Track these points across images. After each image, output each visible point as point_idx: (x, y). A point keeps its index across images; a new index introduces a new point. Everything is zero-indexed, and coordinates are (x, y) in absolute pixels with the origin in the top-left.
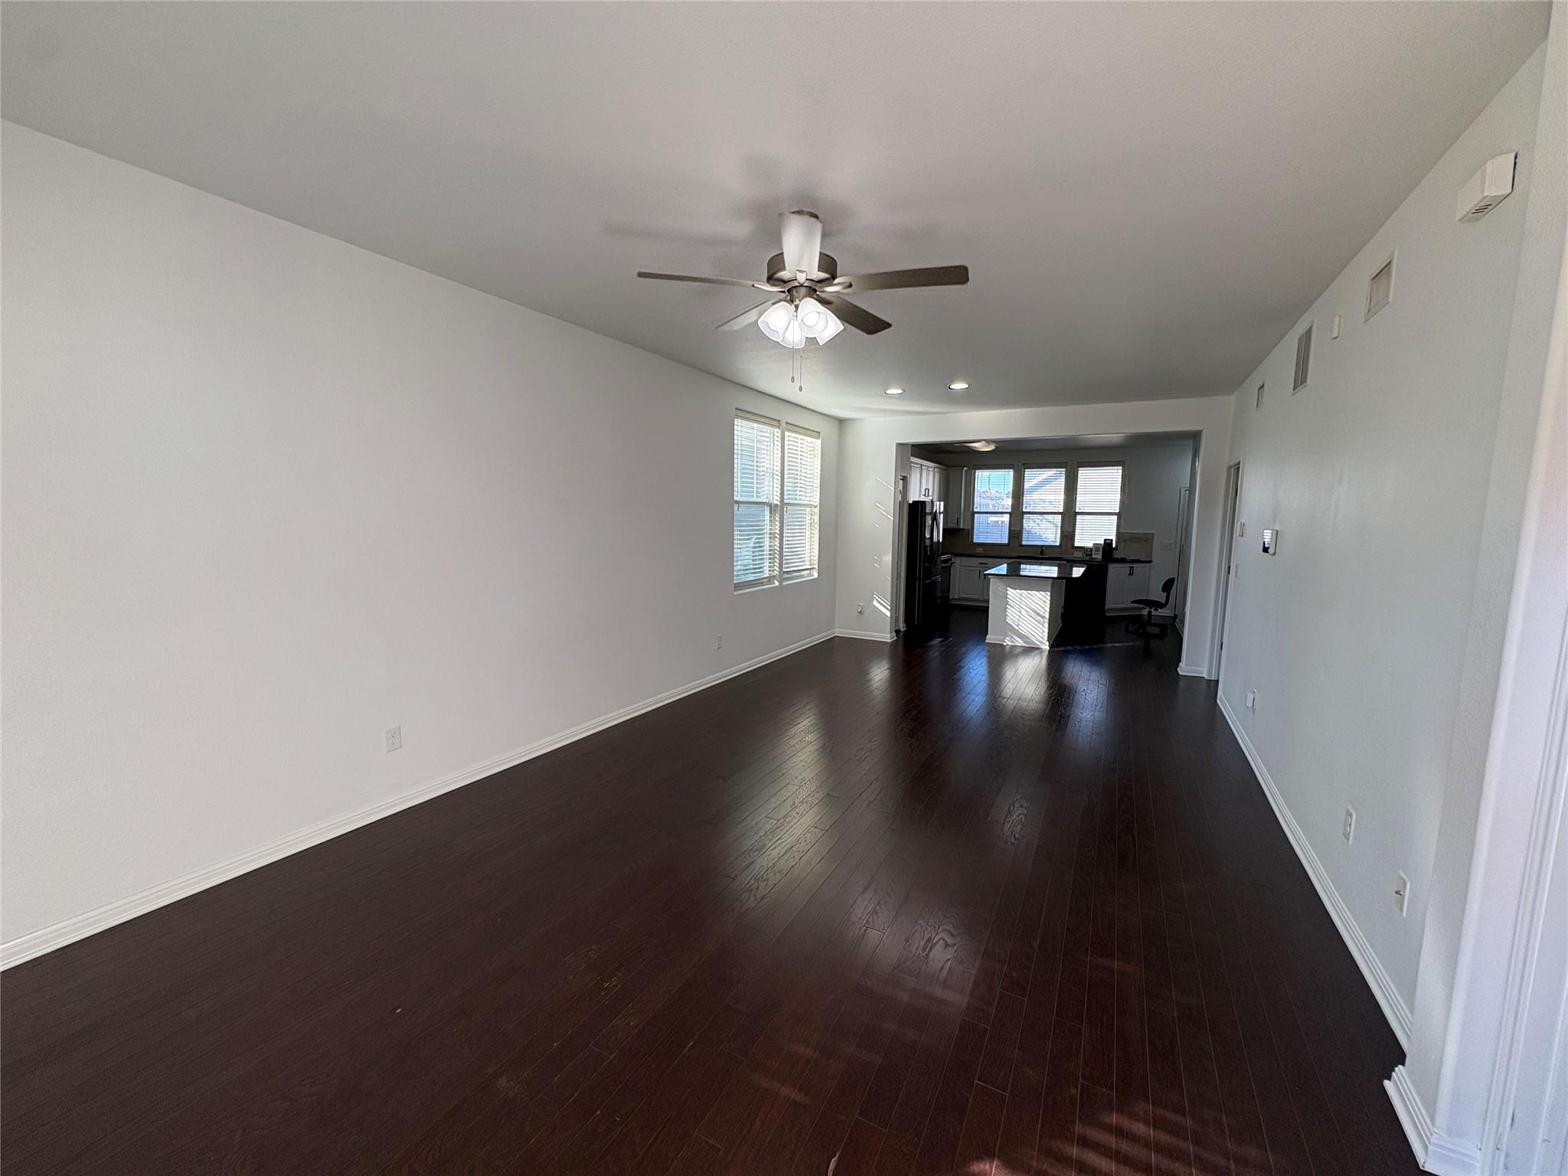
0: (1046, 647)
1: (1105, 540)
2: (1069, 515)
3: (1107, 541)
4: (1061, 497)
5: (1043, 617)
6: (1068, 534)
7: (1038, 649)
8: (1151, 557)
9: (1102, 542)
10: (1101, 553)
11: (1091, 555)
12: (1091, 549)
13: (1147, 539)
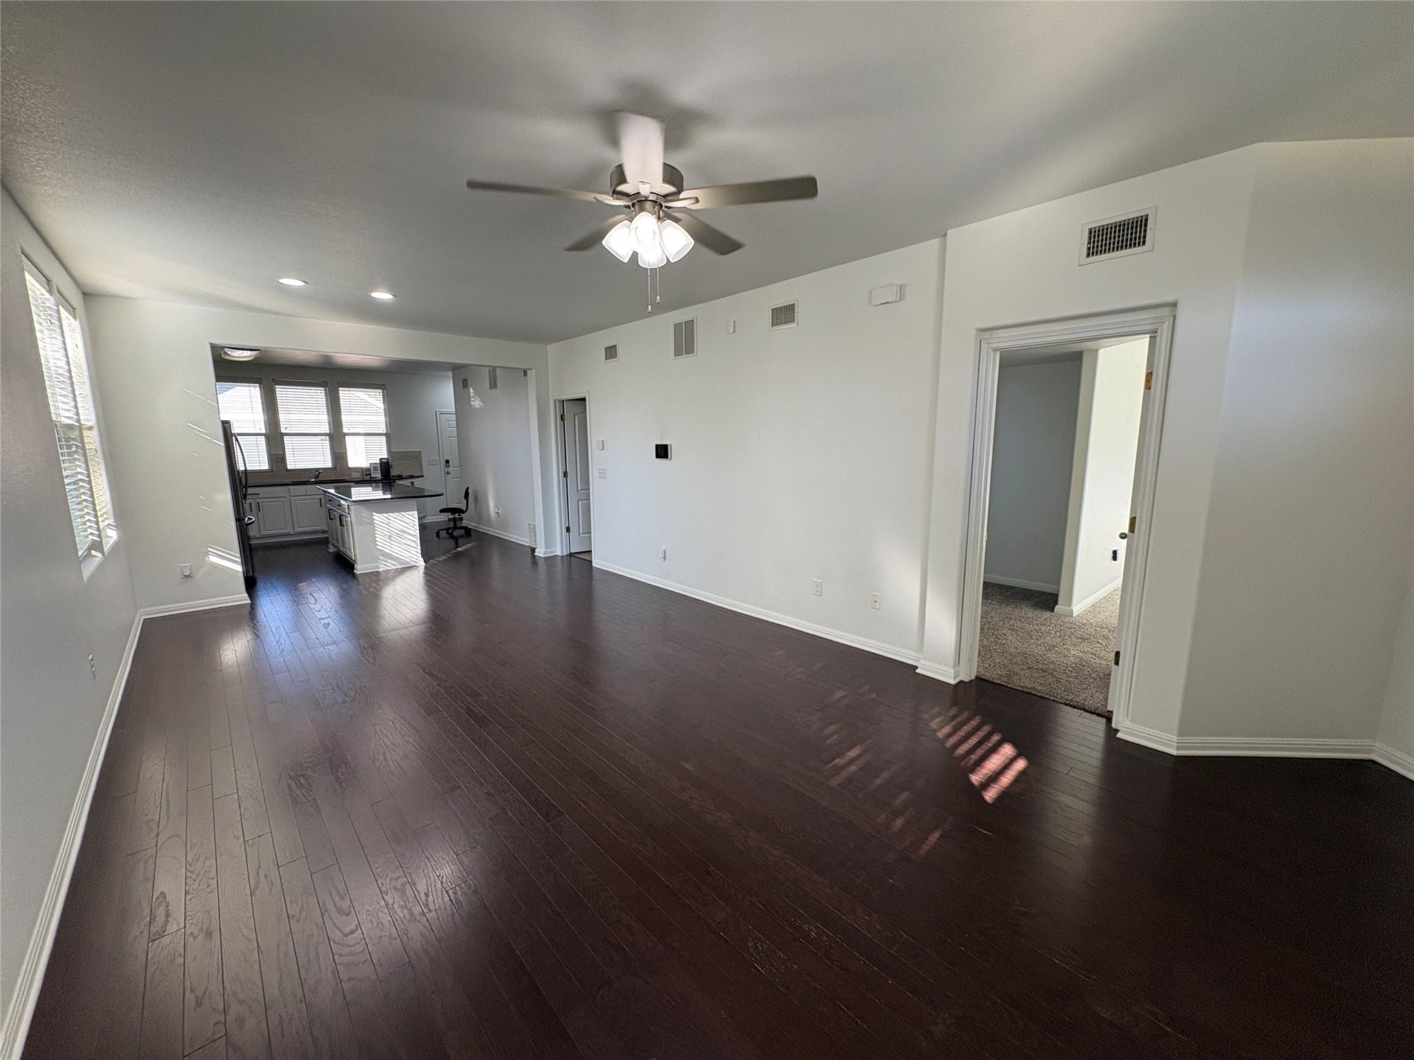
0: (421, 563)
1: (381, 459)
2: (337, 437)
3: (383, 460)
4: (325, 417)
5: (414, 536)
6: (339, 455)
7: (415, 566)
8: (422, 473)
9: (378, 462)
10: (379, 471)
11: (370, 474)
12: (369, 470)
13: (417, 456)
